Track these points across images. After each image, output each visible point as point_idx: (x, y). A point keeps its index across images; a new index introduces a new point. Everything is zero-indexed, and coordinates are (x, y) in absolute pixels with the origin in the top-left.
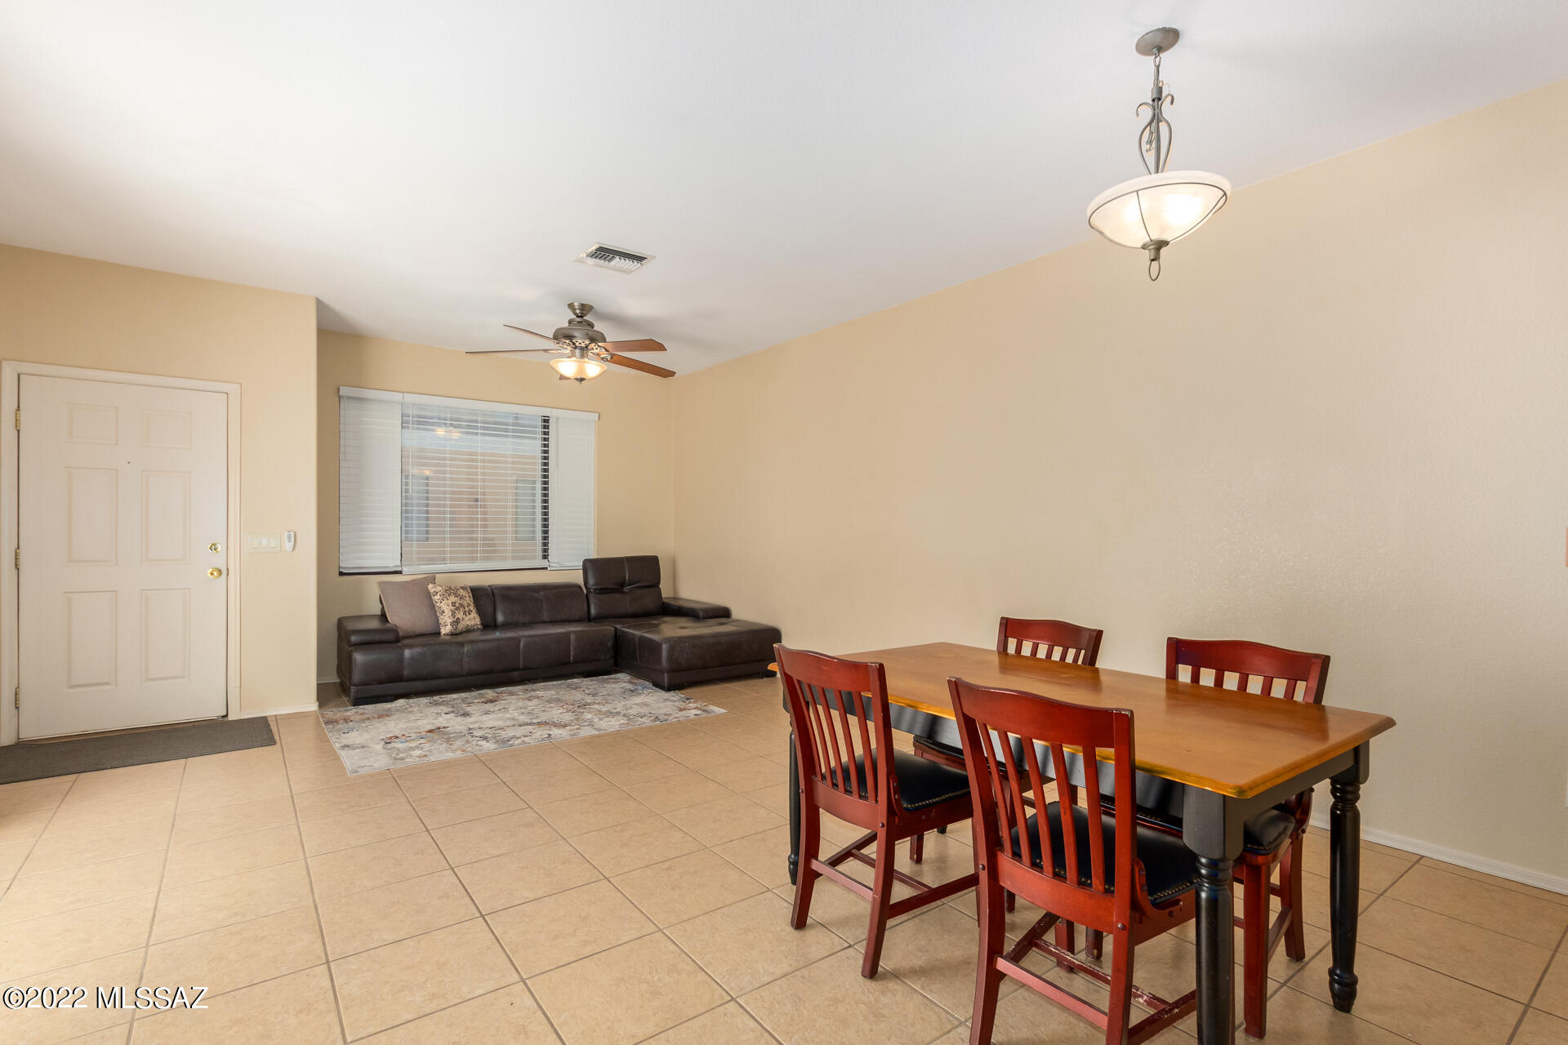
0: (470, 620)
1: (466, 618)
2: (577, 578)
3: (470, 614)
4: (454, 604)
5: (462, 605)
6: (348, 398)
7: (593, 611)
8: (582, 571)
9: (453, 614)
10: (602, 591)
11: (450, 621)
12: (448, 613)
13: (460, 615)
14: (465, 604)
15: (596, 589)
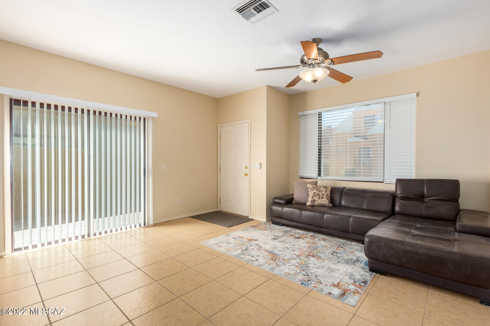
0: (322, 201)
1: (319, 200)
2: (392, 188)
3: (322, 198)
4: (314, 193)
5: (319, 195)
6: (301, 116)
7: (397, 209)
8: (395, 185)
9: (313, 197)
10: (404, 198)
11: (311, 200)
12: (311, 197)
13: (316, 198)
14: (321, 194)
15: (401, 197)
